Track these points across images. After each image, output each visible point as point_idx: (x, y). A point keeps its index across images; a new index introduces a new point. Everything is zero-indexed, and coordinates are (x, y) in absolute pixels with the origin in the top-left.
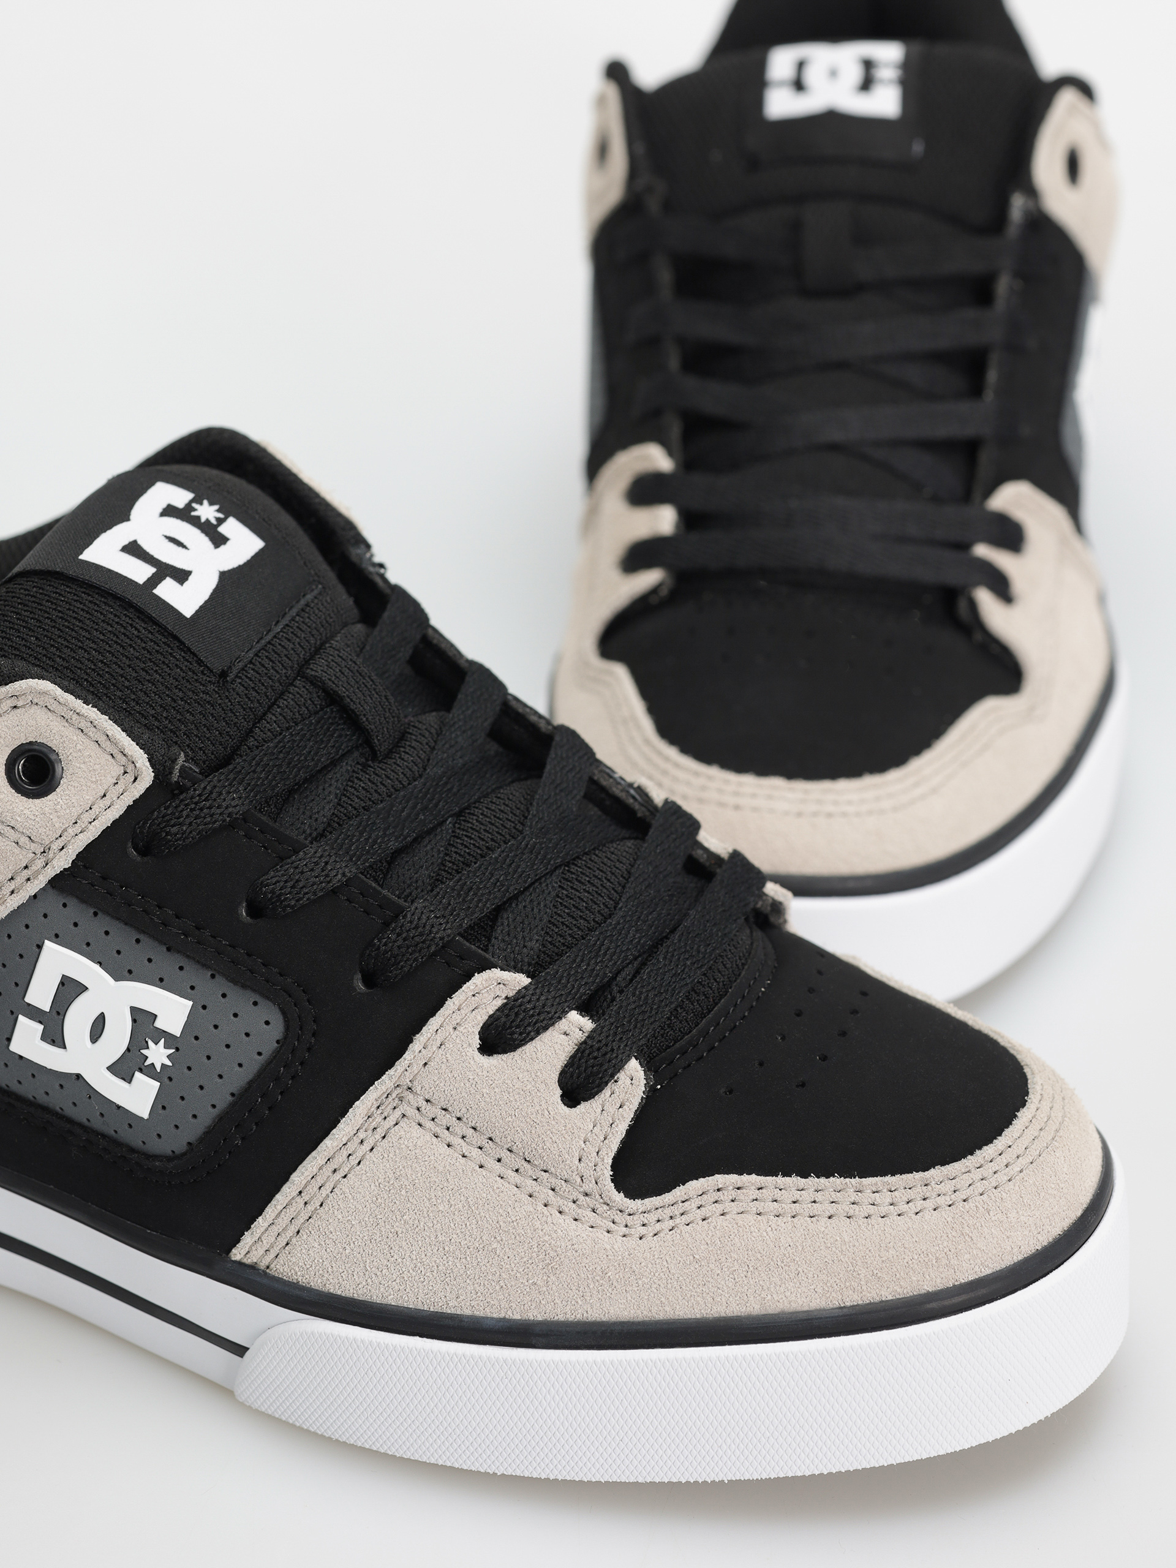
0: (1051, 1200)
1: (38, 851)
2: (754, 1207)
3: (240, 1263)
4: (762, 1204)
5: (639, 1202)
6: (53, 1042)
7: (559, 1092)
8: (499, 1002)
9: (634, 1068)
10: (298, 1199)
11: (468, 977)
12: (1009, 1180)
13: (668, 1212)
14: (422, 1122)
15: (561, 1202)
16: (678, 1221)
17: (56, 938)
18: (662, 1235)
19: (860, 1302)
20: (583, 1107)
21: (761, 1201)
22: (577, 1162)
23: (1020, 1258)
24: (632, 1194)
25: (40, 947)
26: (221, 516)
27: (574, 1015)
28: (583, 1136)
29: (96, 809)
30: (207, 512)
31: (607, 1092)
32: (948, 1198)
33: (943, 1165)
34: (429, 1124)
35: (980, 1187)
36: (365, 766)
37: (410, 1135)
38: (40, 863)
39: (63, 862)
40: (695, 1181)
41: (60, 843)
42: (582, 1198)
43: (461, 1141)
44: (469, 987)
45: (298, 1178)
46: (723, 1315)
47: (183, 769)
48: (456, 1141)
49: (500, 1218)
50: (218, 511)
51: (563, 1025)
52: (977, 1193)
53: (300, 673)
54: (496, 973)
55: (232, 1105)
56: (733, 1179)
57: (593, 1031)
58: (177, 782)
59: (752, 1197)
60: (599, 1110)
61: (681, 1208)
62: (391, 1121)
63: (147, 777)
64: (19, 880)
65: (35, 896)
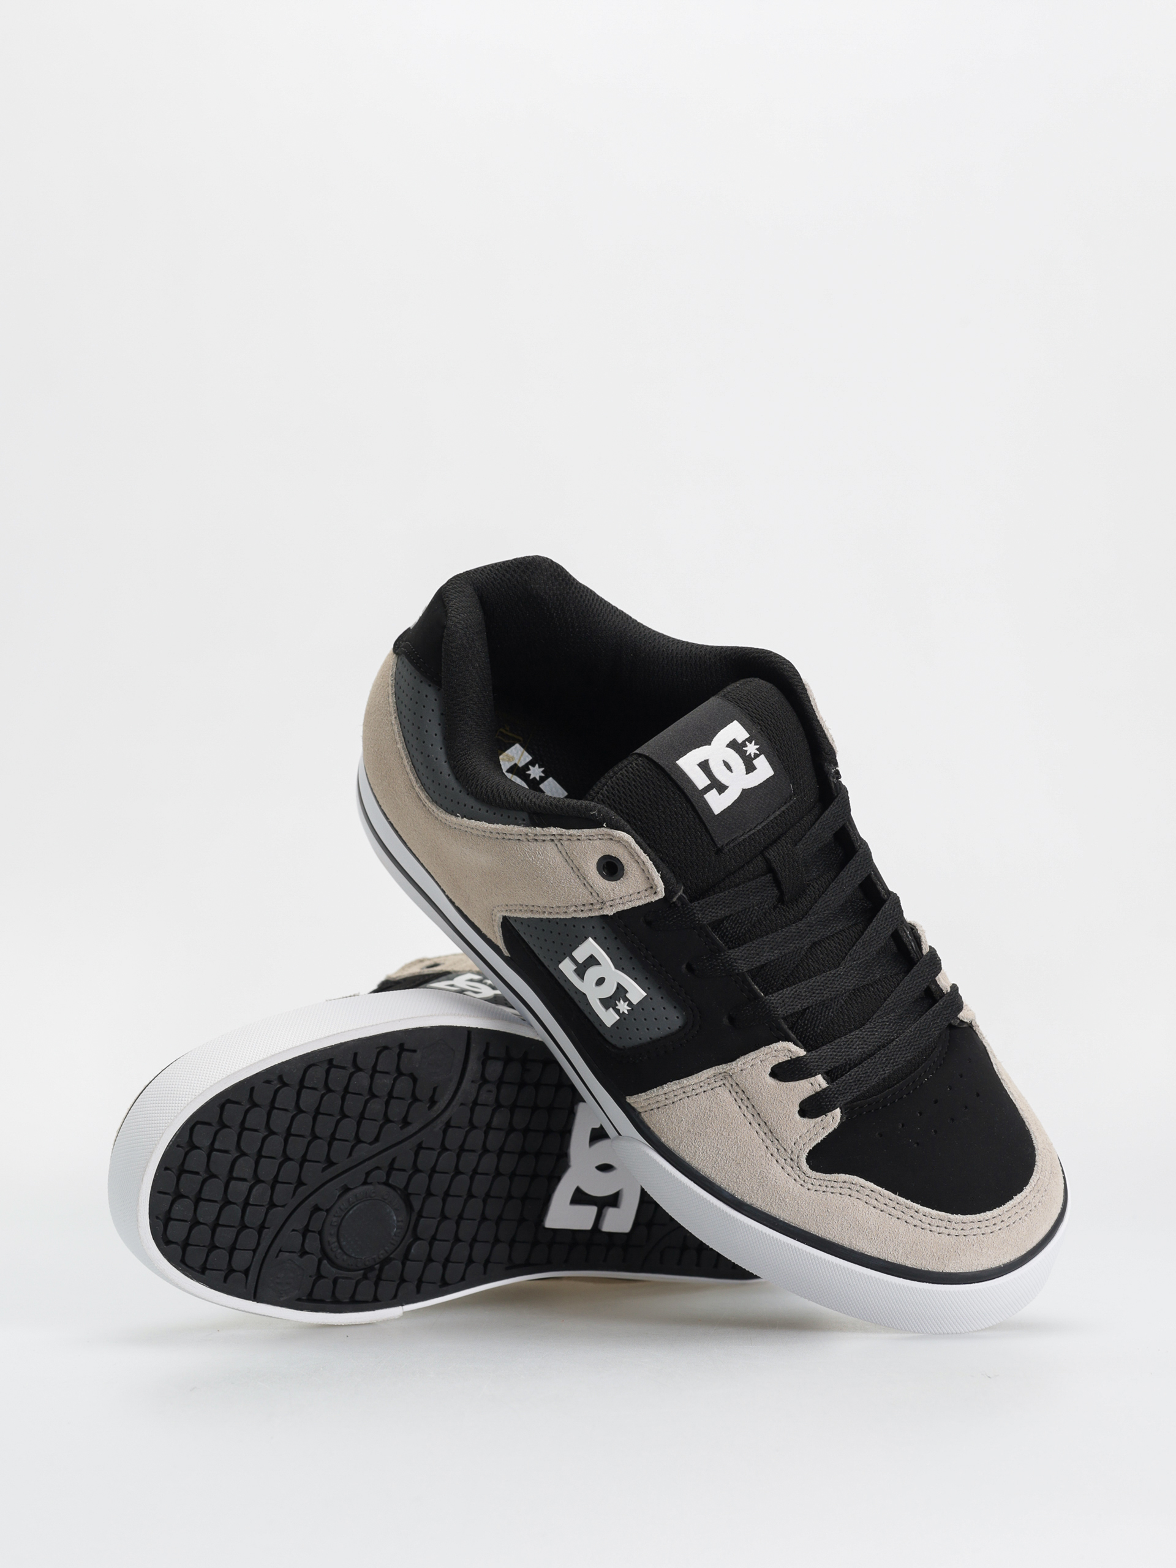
0: (1009, 1247)
1: (600, 901)
2: (865, 1198)
3: (629, 1104)
4: (870, 1199)
5: (814, 1172)
6: (579, 975)
7: (798, 1109)
8: (786, 1059)
9: (838, 1112)
10: (663, 1096)
11: (777, 1041)
12: (991, 1233)
13: (826, 1183)
14: (731, 1091)
15: (779, 1157)
16: (828, 1189)
17: (595, 939)
18: (818, 1193)
19: (895, 1262)
20: (806, 1120)
21: (870, 1197)
22: (793, 1144)
23: (981, 1269)
24: (812, 1168)
25: (586, 938)
26: (758, 752)
27: (819, 1077)
28: (800, 1134)
29: (632, 897)
30: (752, 749)
31: (819, 1119)
32: (957, 1232)
33: (962, 1214)
34: (734, 1094)
35: (975, 1231)
36: (775, 907)
37: (725, 1095)
38: (598, 906)
39: (610, 912)
40: (844, 1175)
41: (611, 903)
42: (789, 1160)
43: (745, 1108)
44: (775, 1046)
45: (667, 1087)
46: (831, 1240)
47: (680, 898)
48: (744, 1107)
49: (749, 1151)
50: (757, 749)
51: (812, 1080)
52: (972, 1234)
53: (762, 853)
54: (790, 1045)
55: (649, 1043)
56: (862, 1181)
57: (826, 1089)
58: (674, 903)
59: (866, 1194)
60: (813, 1126)
61: (833, 1184)
62: (718, 1084)
63: (661, 894)
64: (587, 908)
65: (592, 917)
